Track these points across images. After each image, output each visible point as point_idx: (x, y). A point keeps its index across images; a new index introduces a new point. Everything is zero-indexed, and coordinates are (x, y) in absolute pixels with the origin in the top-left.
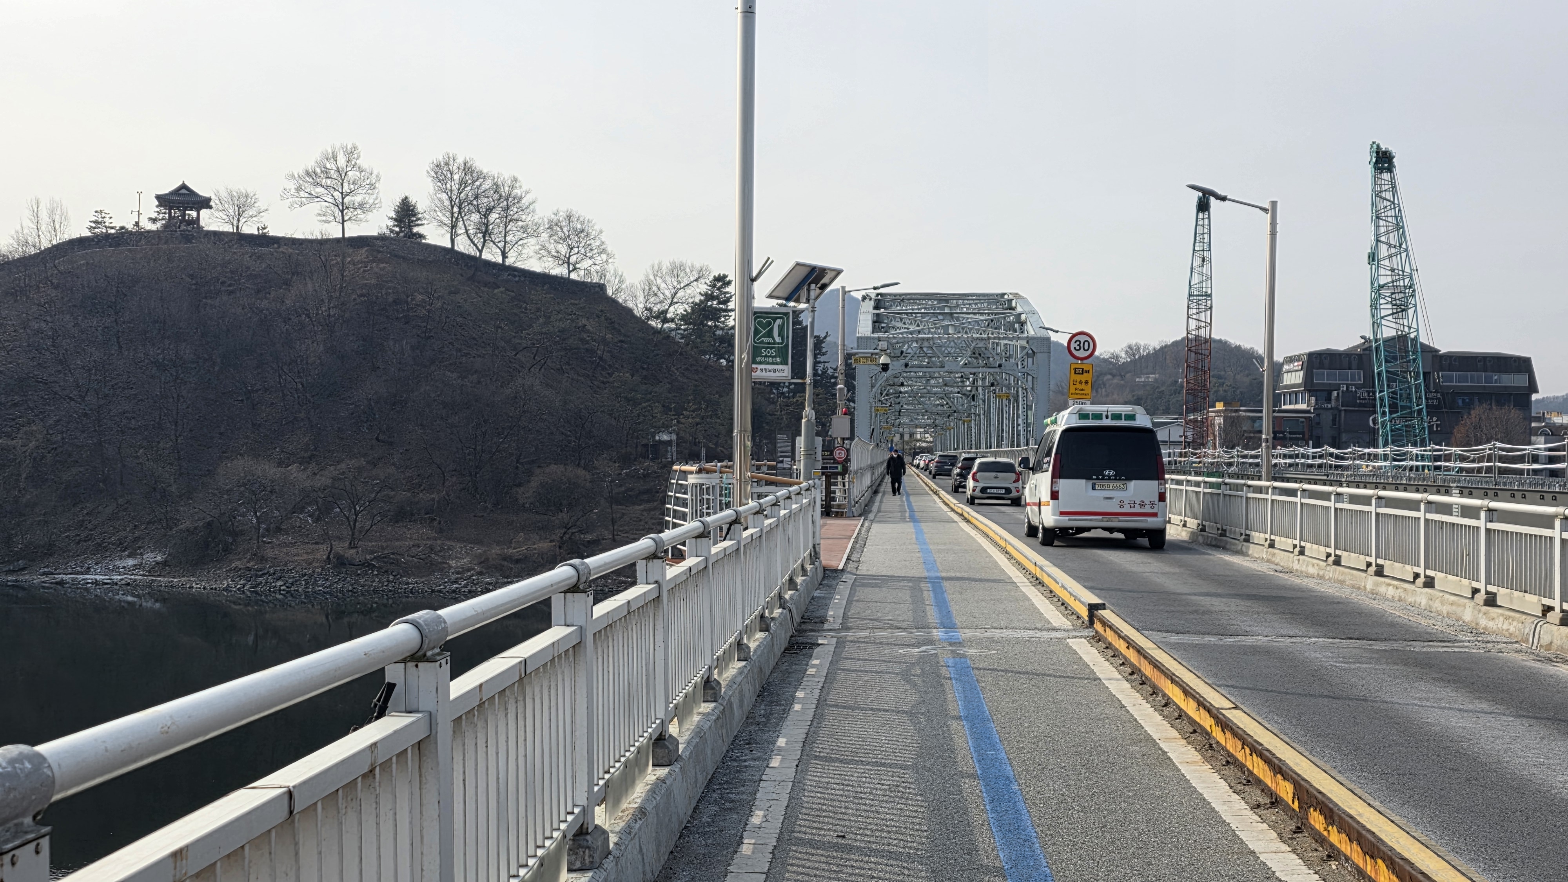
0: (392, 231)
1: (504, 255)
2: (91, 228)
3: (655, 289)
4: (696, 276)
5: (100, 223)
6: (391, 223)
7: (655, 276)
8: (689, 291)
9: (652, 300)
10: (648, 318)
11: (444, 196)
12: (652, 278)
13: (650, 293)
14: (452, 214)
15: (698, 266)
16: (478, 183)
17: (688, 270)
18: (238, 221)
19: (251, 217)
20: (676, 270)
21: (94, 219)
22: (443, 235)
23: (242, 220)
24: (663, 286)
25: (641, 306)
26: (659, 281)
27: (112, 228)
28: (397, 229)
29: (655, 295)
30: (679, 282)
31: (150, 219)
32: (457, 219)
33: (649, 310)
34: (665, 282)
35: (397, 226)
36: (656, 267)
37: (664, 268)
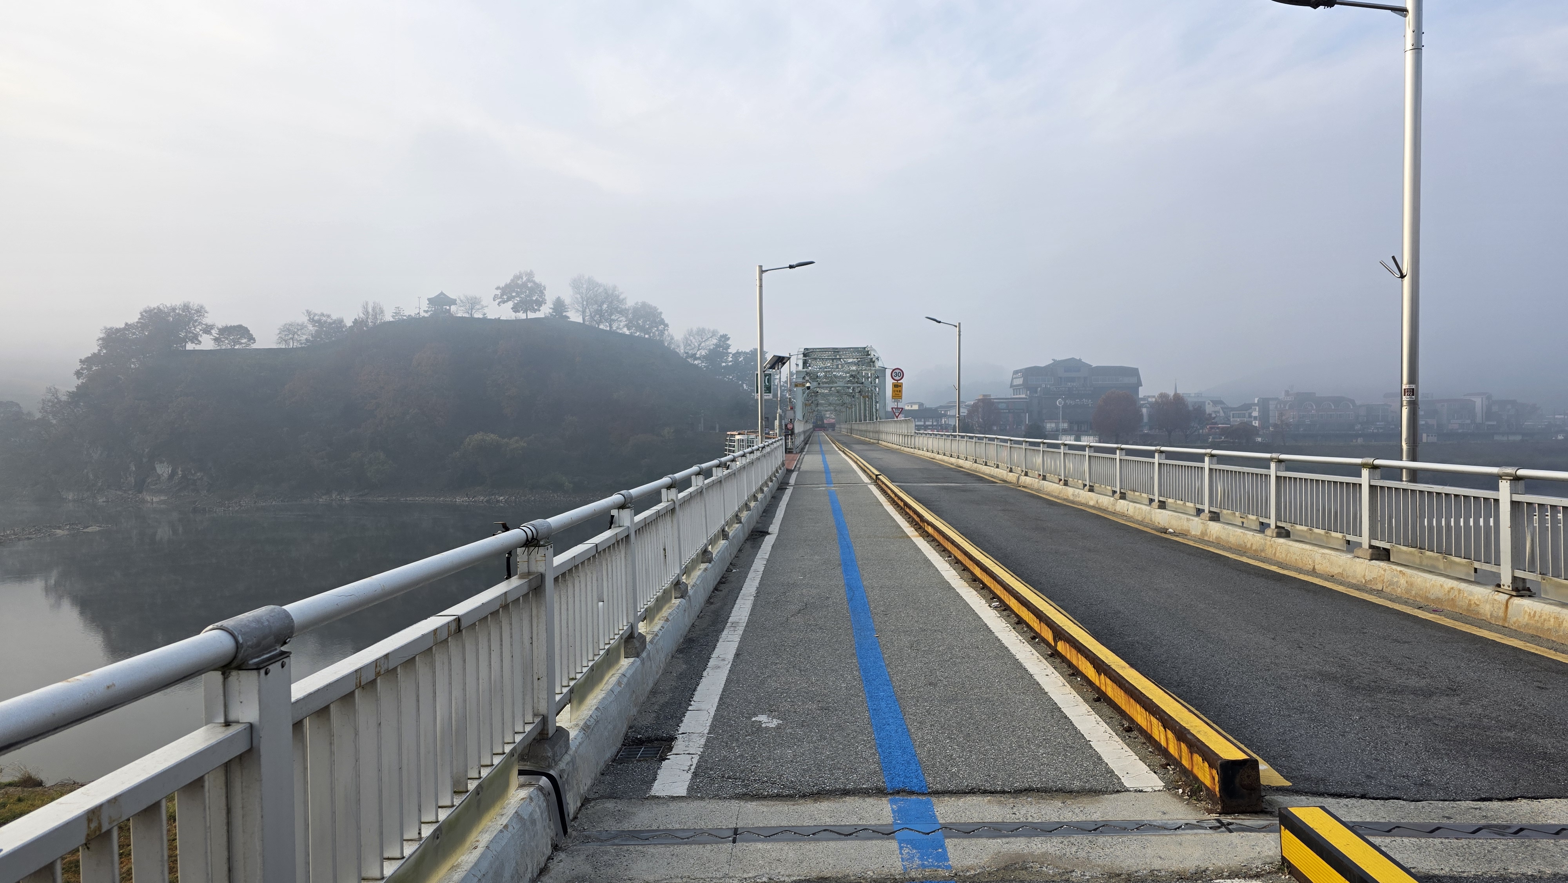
0: (552, 315)
1: (611, 327)
2: (393, 316)
3: (689, 342)
4: (711, 335)
5: (398, 313)
6: (551, 311)
7: (689, 335)
8: (707, 343)
9: (688, 348)
10: (687, 357)
11: (578, 296)
12: (688, 336)
13: (687, 344)
14: (583, 305)
15: (712, 329)
16: (596, 289)
17: (706, 332)
18: (472, 311)
19: (478, 309)
20: (701, 332)
21: (395, 311)
22: (578, 316)
23: (474, 311)
24: (694, 340)
25: (682, 351)
26: (692, 338)
27: (405, 316)
28: (554, 314)
29: (690, 345)
30: (702, 339)
31: (424, 311)
32: (586, 307)
33: (687, 353)
34: (695, 338)
35: (554, 312)
36: (690, 331)
37: (694, 331)
